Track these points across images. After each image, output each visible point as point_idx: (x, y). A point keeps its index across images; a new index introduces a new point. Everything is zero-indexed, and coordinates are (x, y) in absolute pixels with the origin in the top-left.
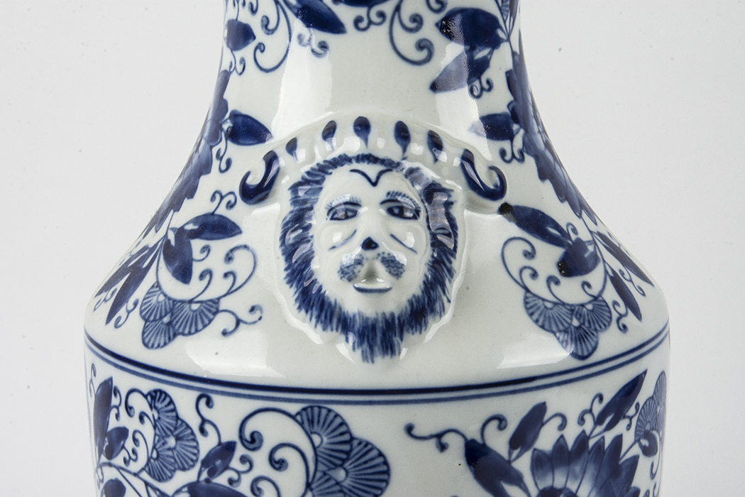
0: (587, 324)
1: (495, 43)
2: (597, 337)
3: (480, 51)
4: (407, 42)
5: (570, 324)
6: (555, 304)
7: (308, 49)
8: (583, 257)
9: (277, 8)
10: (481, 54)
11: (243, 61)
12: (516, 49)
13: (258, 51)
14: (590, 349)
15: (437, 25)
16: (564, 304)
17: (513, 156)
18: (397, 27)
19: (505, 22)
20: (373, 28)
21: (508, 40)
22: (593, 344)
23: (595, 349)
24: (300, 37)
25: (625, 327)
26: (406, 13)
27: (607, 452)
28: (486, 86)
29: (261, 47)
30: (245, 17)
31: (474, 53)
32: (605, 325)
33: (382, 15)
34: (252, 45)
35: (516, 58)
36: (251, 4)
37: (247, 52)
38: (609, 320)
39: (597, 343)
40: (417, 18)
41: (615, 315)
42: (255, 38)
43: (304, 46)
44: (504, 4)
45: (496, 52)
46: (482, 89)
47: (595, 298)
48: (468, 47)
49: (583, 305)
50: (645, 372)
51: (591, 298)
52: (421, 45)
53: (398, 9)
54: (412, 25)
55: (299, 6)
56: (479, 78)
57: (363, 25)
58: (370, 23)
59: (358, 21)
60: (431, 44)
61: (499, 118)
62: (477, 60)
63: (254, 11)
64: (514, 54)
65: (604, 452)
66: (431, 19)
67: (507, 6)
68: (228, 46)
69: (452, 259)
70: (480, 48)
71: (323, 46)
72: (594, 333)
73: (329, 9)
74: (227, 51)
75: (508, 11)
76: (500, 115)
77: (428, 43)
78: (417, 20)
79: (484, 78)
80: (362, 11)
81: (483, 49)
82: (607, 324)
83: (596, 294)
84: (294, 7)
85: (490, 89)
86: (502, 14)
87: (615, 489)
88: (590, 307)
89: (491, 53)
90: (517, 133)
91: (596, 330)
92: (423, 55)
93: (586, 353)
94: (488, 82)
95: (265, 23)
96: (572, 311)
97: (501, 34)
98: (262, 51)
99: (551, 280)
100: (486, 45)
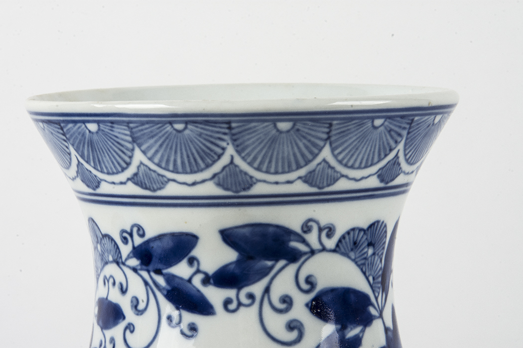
1: (367, 321)
3: (351, 329)
4: (277, 323)
7: (177, 330)
9: (147, 290)
10: (352, 333)
11: (112, 340)
12: (389, 324)
13: (128, 332)
15: (307, 305)
18: (267, 309)
19: (376, 298)
20: (242, 309)
21: (381, 316)
24: (169, 318)
26: (276, 295)
29: (130, 328)
30: (115, 296)
31: (346, 331)
33: (251, 296)
34: (122, 325)
35: (390, 333)
36: (121, 285)
37: (117, 332)
40: (287, 299)
42: (124, 318)
43: (173, 327)
44: (376, 281)
45: (368, 329)
48: (339, 327)
52: (292, 325)
53: (267, 290)
54: (282, 306)
55: (169, 288)
57: (232, 306)
58: (240, 304)
59: (227, 303)
60: (302, 324)
62: (348, 339)
63: (123, 291)
64: (387, 330)
66: (301, 300)
67: (378, 283)
68: (98, 324)
70: (352, 327)
71: (193, 328)
73: (198, 291)
74: (98, 329)
75: (379, 288)
77: (298, 324)
78: (287, 301)
80: (231, 293)
81: (355, 327)
84: (164, 288)
86: (374, 291)
89: (363, 331)
92: (294, 335)
95: (135, 303)
97: (373, 311)
98: (132, 332)
100: (358, 323)
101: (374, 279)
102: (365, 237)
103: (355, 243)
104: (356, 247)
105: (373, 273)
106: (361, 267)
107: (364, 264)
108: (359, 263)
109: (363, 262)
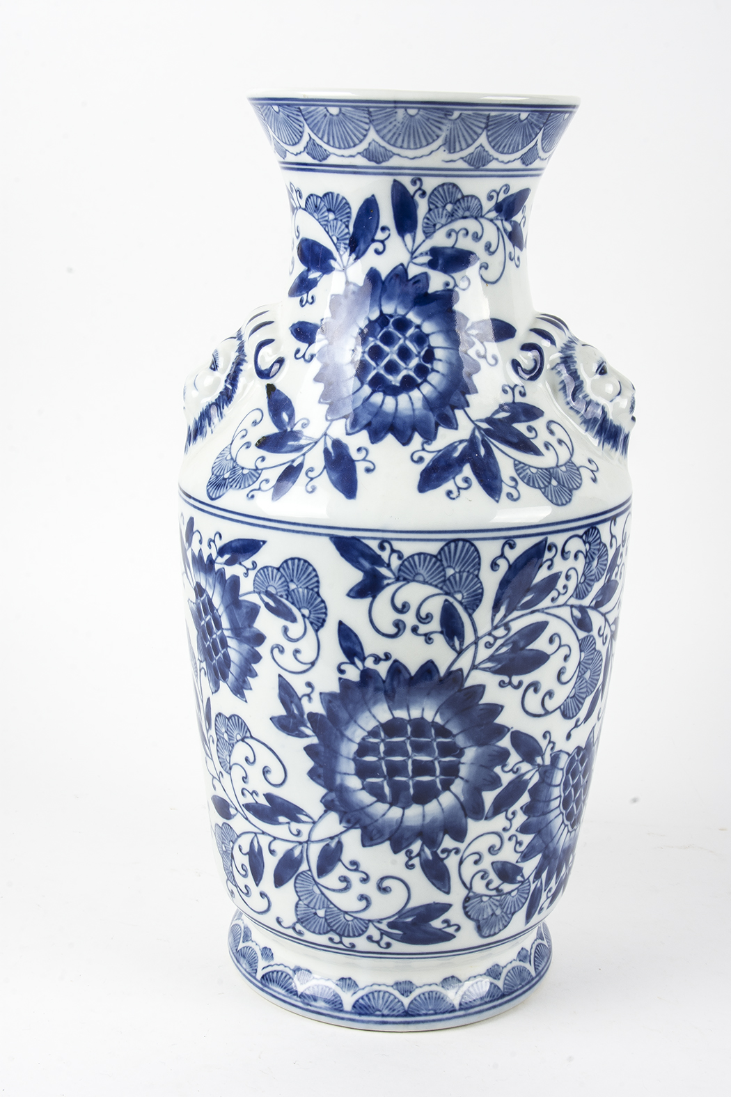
0: (230, 480)
1: (327, 269)
2: (227, 491)
5: (223, 474)
6: (232, 459)
8: (287, 442)
10: (313, 275)
14: (217, 495)
16: (235, 461)
17: (303, 356)
22: (221, 494)
23: (220, 497)
25: (253, 497)
27: (228, 582)
28: (310, 300)
32: (240, 487)
38: (247, 485)
39: (223, 494)
41: (256, 486)
44: (339, 241)
45: (325, 276)
46: (307, 301)
47: (257, 469)
48: (307, 268)
49: (243, 468)
50: (264, 542)
51: (255, 468)
56: (308, 293)
61: (309, 326)
65: (226, 581)
69: (225, 406)
72: (229, 487)
76: (311, 324)
79: (311, 293)
82: (242, 487)
83: (259, 467)
85: (311, 303)
87: (237, 617)
88: (245, 472)
89: (321, 276)
90: (320, 341)
91: (231, 486)
93: (214, 497)
94: (313, 297)
96: (234, 467)
99: (248, 445)
100: (318, 269)
101: (338, 239)
102: (323, 204)
103: (316, 207)
104: (318, 210)
105: (337, 235)
106: (324, 226)
107: (327, 225)
108: (323, 223)
109: (325, 223)
